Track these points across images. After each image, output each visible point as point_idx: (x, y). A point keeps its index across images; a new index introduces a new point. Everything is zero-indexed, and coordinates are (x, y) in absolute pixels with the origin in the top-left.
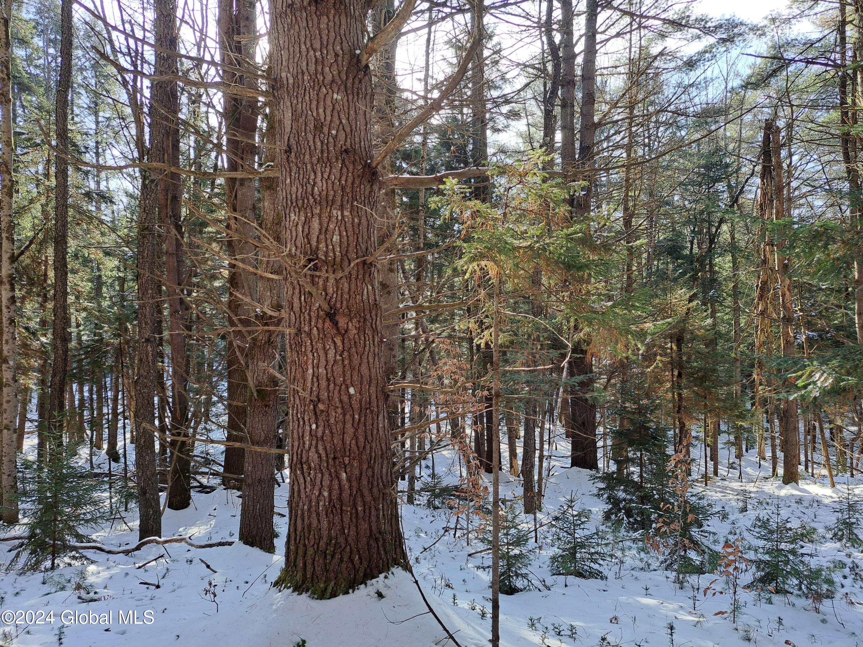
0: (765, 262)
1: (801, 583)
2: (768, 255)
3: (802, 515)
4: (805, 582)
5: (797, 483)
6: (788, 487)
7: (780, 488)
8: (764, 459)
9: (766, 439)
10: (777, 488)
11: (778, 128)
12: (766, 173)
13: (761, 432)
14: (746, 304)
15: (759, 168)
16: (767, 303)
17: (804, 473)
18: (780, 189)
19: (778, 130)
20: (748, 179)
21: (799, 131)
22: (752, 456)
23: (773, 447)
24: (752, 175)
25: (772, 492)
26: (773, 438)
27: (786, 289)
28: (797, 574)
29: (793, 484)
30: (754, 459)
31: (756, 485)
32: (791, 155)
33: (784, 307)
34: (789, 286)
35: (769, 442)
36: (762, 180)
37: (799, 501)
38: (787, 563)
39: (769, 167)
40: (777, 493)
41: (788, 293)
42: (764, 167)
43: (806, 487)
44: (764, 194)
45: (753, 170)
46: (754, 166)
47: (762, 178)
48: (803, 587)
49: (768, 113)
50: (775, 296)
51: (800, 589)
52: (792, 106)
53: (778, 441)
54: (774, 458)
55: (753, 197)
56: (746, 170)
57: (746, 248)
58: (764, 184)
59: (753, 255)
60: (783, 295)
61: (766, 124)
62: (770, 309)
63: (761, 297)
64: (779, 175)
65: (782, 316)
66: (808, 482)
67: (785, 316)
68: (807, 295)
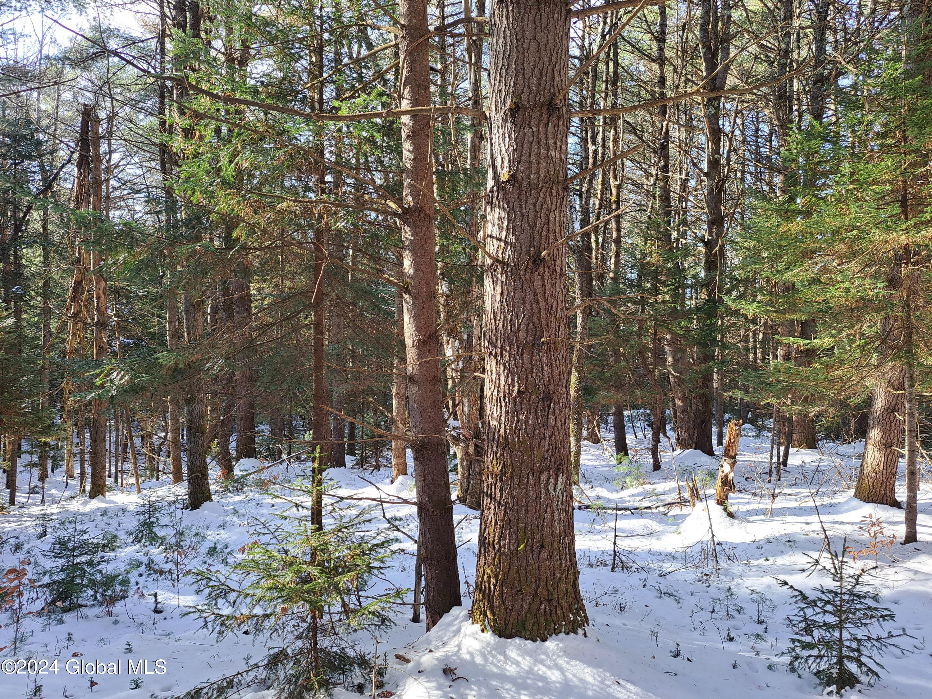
0: (79, 260)
1: (96, 592)
2: (83, 253)
3: (107, 527)
4: (100, 590)
5: (104, 496)
6: (94, 501)
7: (85, 503)
8: (72, 477)
9: (75, 455)
10: (82, 504)
11: (98, 117)
12: (83, 163)
13: (69, 448)
14: (59, 307)
15: (76, 156)
16: (80, 306)
17: (113, 485)
18: (98, 184)
19: (98, 120)
20: (64, 165)
21: (121, 128)
22: (59, 476)
23: (82, 461)
24: (69, 161)
25: (76, 509)
26: (82, 452)
27: (101, 292)
28: (92, 584)
29: (101, 497)
30: (59, 479)
31: (60, 505)
32: (111, 152)
33: (99, 310)
34: (104, 288)
35: (78, 458)
36: (79, 170)
37: (104, 513)
38: (83, 576)
39: (87, 157)
40: (83, 509)
41: (103, 296)
42: (81, 155)
43: (113, 498)
44: (81, 186)
45: (71, 157)
46: (72, 153)
47: (79, 167)
48: (98, 595)
49: (89, 99)
50: (90, 299)
51: (96, 598)
52: (112, 99)
53: (87, 456)
54: (83, 474)
55: (71, 186)
56: (63, 153)
57: (61, 243)
58: (81, 174)
59: (67, 251)
60: (98, 298)
61: (85, 109)
62: (84, 312)
63: (74, 299)
64: (98, 169)
65: (96, 320)
66: (115, 492)
67: (99, 320)
68: (124, 301)
